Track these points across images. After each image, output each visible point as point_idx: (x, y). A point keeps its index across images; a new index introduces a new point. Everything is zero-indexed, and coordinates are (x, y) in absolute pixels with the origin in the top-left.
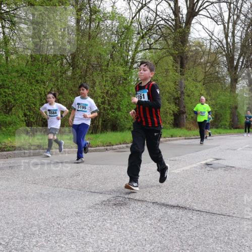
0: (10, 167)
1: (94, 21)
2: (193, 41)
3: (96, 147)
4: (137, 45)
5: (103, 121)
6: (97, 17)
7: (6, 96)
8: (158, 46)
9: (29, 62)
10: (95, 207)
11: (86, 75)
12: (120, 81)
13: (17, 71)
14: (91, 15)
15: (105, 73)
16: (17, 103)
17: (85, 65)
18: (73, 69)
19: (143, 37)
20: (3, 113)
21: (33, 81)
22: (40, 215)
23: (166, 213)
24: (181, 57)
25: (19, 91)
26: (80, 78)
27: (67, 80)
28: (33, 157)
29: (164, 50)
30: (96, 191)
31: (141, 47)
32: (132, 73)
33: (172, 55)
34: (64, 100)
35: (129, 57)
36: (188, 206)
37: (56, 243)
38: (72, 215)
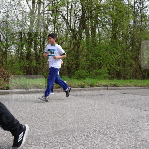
0: (101, 94)
1: (143, 21)
3: (144, 86)
5: (147, 73)
6: (145, 19)
7: (99, 60)
9: (110, 44)
10: (143, 117)
11: (139, 49)
13: (105, 48)
14: (142, 18)
16: (104, 64)
17: (139, 44)
18: (132, 46)
20: (98, 69)
21: (112, 53)
22: (115, 119)
25: (105, 58)
26: (136, 51)
27: (129, 52)
28: (112, 90)
30: (144, 109)
34: (127, 62)
37: (123, 133)
38: (131, 120)
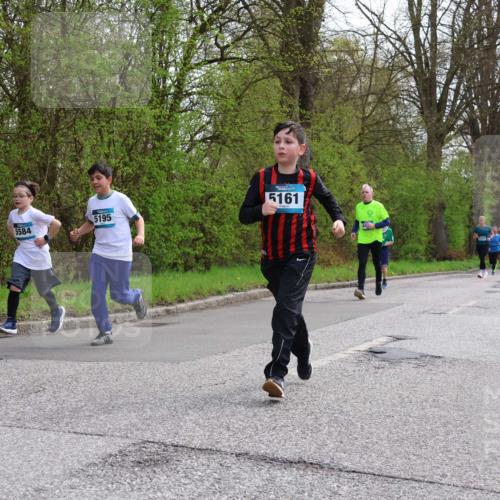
2: (332, 39)
4: (190, 49)
8: (242, 53)
10: (85, 472)
11: (56, 129)
12: (146, 143)
15: (108, 122)
18: (23, 111)
19: (203, 30)
23: (271, 480)
24: (301, 80)
26: (41, 136)
27: (6, 141)
29: (260, 63)
30: (89, 430)
31: (199, 55)
32: (176, 121)
33: (278, 74)
35: (169, 82)
36: (327, 461)
38: (25, 496)
